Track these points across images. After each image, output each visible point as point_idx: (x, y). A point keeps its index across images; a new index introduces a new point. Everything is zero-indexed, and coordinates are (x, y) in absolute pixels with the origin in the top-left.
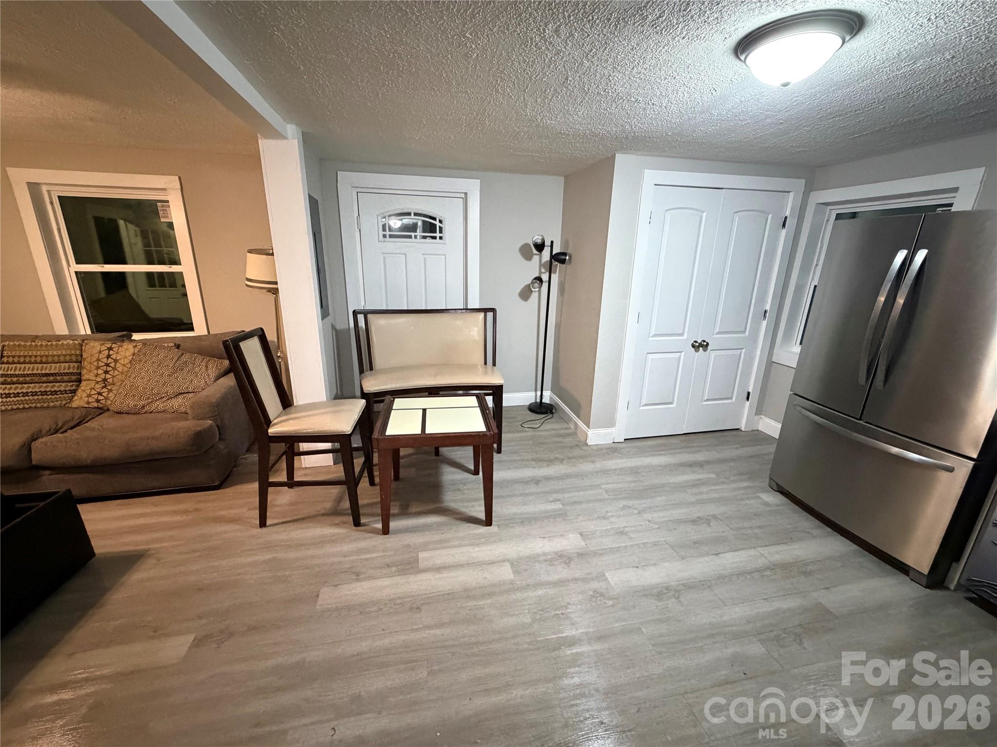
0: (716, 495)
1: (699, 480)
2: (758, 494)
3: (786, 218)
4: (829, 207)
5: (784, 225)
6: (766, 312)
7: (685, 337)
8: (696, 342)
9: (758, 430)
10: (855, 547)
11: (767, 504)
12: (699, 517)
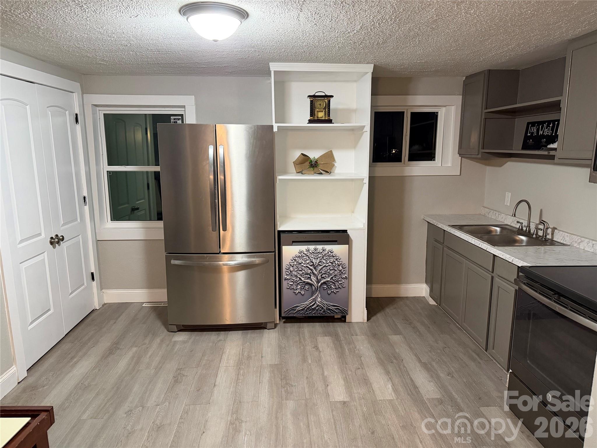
0: (158, 359)
1: (133, 357)
2: (174, 339)
3: (76, 115)
4: (98, 108)
5: (77, 121)
6: (84, 198)
7: (43, 235)
8: (52, 238)
9: (105, 304)
10: (240, 332)
11: (184, 342)
12: (174, 377)
